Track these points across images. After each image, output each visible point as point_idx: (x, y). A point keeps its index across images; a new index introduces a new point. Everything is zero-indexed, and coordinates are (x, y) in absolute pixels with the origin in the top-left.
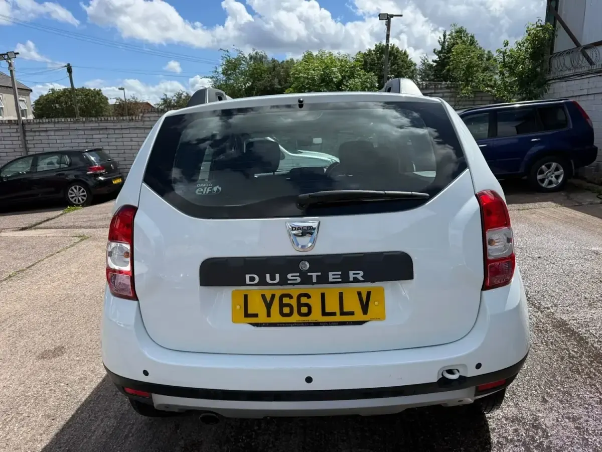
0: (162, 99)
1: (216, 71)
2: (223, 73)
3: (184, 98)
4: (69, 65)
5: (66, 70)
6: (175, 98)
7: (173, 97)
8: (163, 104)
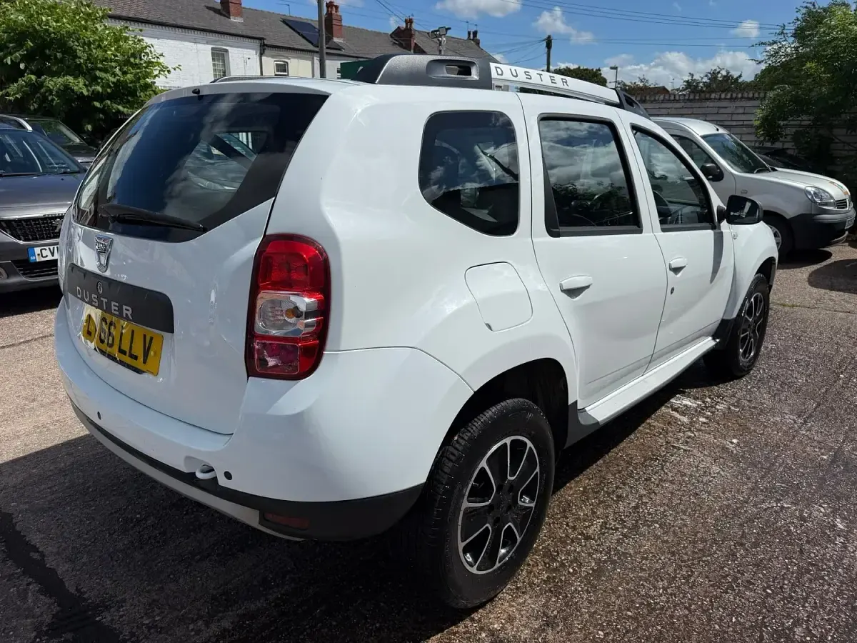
0: (684, 82)
1: (782, 33)
2: (795, 35)
3: (721, 79)
4: (549, 37)
5: (545, 44)
6: (705, 80)
7: (702, 78)
8: (687, 88)
